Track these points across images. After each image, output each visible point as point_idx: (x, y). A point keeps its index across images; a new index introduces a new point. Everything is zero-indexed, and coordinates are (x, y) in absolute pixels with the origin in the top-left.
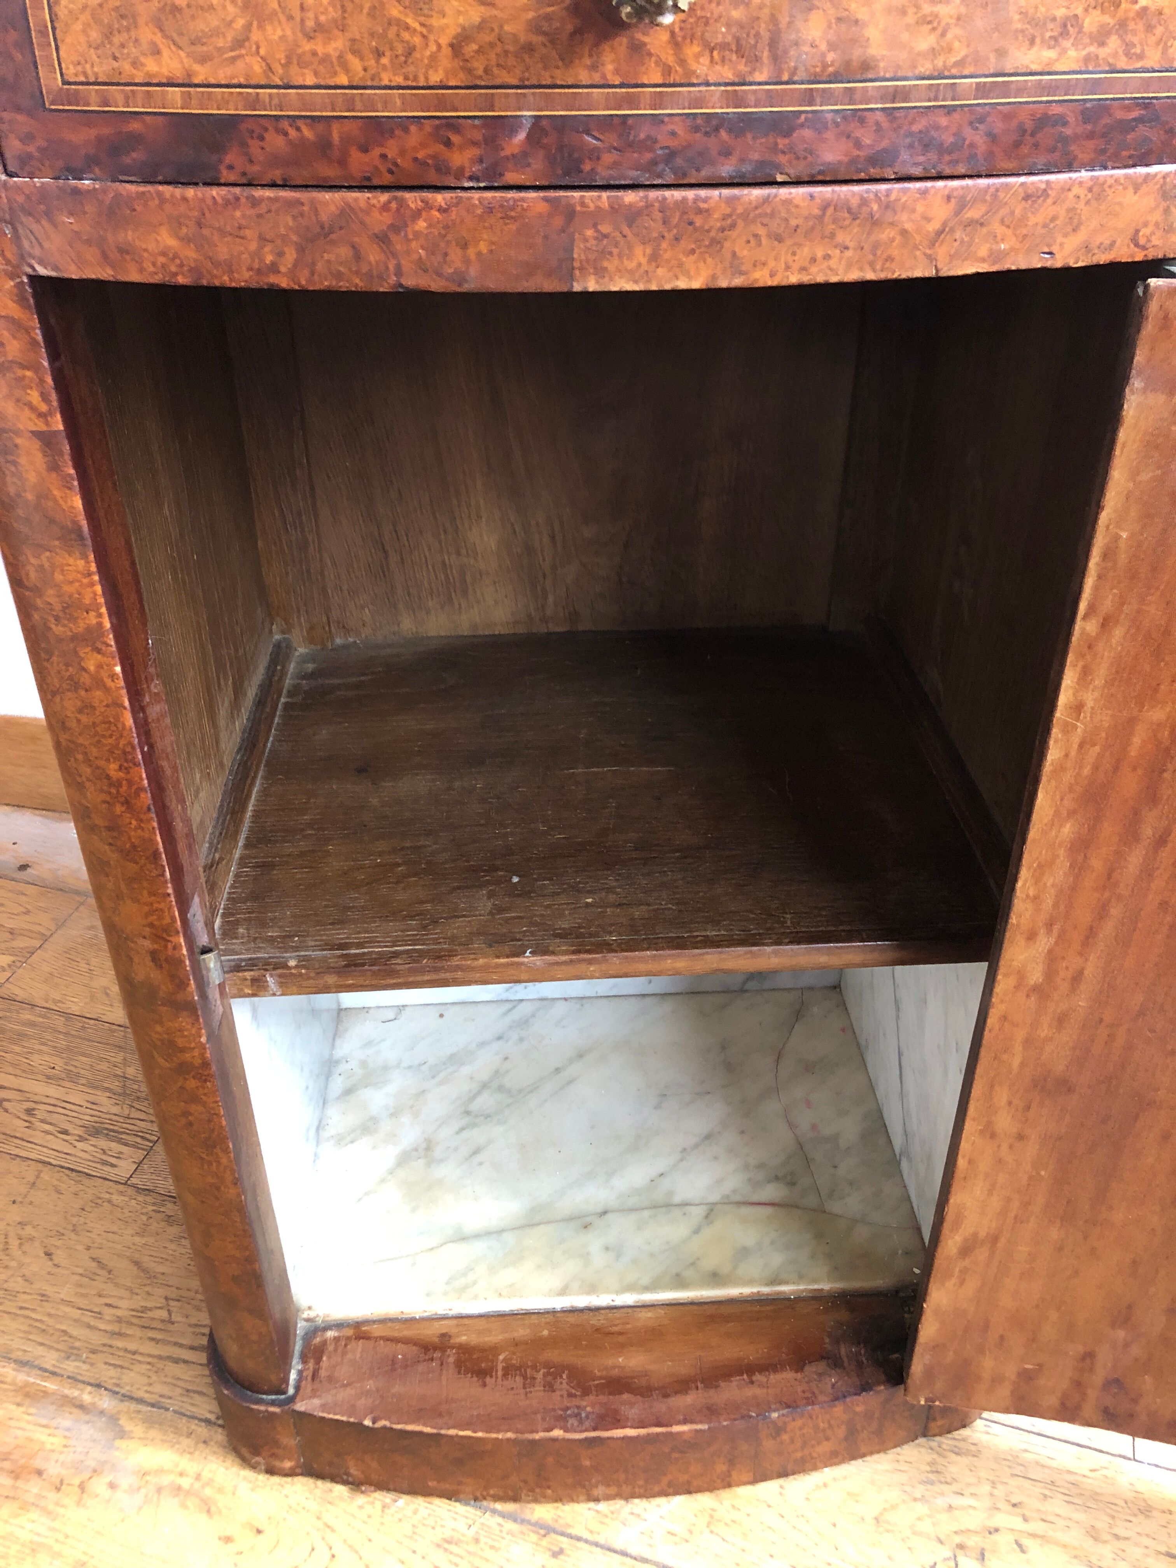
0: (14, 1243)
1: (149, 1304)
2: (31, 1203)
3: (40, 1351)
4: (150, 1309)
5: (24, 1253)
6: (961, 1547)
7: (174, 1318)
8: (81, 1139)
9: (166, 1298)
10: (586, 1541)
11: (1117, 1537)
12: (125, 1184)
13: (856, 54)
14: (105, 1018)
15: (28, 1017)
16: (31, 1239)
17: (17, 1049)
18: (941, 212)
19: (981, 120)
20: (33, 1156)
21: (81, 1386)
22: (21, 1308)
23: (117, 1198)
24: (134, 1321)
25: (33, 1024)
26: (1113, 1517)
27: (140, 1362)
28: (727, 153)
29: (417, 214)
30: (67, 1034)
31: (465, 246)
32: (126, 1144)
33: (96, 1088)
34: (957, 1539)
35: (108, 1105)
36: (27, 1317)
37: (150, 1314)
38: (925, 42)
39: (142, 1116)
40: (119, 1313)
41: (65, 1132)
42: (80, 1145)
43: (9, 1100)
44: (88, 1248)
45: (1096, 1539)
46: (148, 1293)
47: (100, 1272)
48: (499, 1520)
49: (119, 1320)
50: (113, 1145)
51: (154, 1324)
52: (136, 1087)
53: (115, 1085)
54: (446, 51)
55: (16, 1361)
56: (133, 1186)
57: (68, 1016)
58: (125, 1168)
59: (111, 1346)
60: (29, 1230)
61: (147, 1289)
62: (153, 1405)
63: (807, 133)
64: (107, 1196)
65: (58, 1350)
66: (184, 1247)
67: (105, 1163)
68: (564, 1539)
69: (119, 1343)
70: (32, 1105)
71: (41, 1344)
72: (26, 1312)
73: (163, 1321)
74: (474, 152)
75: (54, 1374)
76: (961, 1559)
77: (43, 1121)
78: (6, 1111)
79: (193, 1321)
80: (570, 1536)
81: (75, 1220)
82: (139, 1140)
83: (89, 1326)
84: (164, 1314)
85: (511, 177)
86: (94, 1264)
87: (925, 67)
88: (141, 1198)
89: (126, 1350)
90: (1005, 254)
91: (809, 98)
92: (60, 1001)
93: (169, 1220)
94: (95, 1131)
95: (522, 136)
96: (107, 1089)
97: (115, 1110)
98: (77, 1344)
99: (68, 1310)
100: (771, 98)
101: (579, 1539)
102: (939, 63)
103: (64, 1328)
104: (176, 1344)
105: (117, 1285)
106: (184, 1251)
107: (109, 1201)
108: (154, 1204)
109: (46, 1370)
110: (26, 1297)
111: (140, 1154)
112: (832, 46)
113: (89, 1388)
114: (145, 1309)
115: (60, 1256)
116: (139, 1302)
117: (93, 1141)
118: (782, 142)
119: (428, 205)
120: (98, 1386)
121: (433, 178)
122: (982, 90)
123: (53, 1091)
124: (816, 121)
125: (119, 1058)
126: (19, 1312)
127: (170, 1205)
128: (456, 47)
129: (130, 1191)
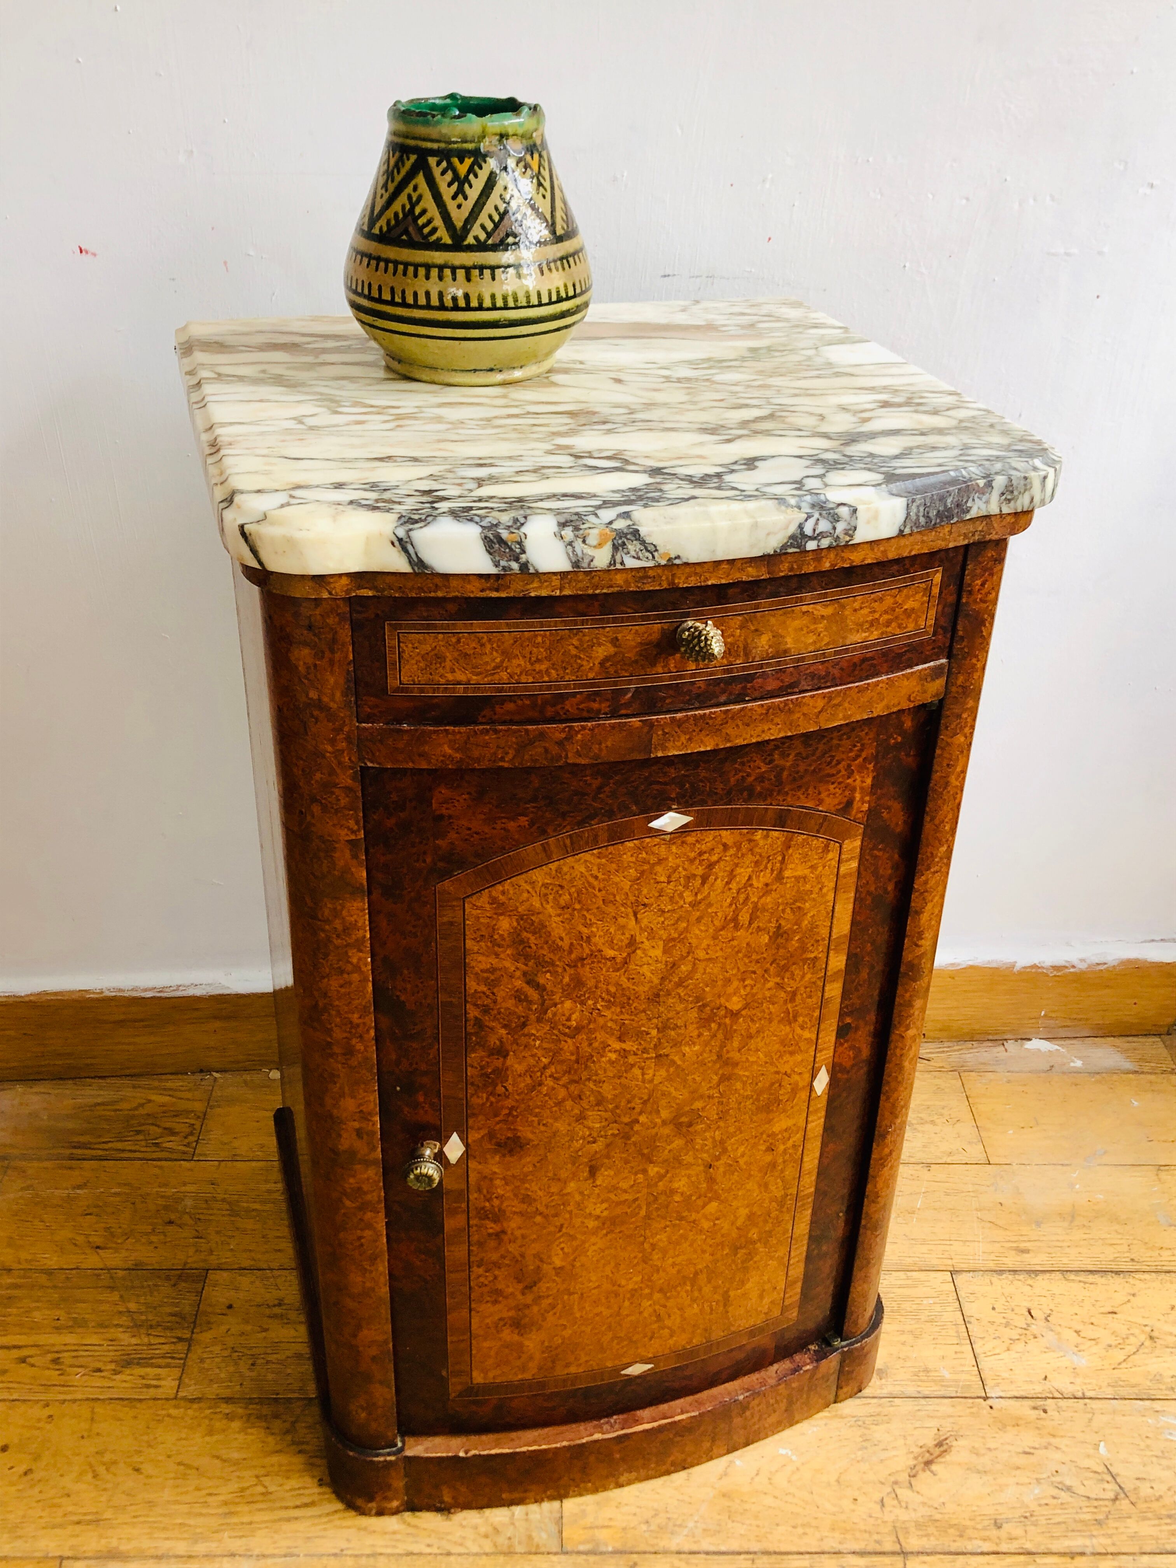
0: (101, 1470)
1: (247, 1484)
2: (98, 1434)
3: (168, 1544)
4: (248, 1488)
5: (115, 1475)
6: (896, 1483)
7: (271, 1489)
8: (116, 1372)
9: (257, 1477)
10: (650, 1553)
11: (989, 1449)
12: (176, 1398)
13: (783, 647)
14: (83, 1266)
15: (9, 1281)
16: (115, 1463)
17: (14, 1311)
18: (820, 703)
19: (837, 664)
20: (79, 1396)
21: (218, 1559)
22: (135, 1517)
23: (173, 1412)
24: (237, 1500)
25: (16, 1286)
26: (983, 1438)
27: (260, 1529)
28: (723, 692)
29: (577, 732)
30: (55, 1287)
31: (600, 744)
32: (160, 1367)
33: (106, 1327)
34: (892, 1479)
35: (126, 1339)
36: (145, 1522)
37: (248, 1492)
38: (811, 639)
39: (162, 1340)
40: (221, 1498)
41: (99, 1370)
42: (118, 1377)
43: (31, 1356)
44: (169, 1457)
45: (977, 1454)
46: (239, 1477)
47: (189, 1472)
48: (584, 1557)
49: (226, 1503)
50: (149, 1370)
51: (255, 1499)
52: (144, 1318)
53: (124, 1320)
54: (597, 666)
55: (152, 1557)
56: (184, 1399)
57: (49, 1272)
58: (168, 1385)
59: (228, 1524)
60: (107, 1457)
61: (238, 1473)
62: (285, 1556)
63: (760, 680)
64: (164, 1412)
65: (185, 1539)
66: (252, 1434)
67: (148, 1386)
68: (635, 1556)
69: (235, 1520)
70: (57, 1355)
71: (167, 1539)
72: (141, 1519)
73: (263, 1494)
74: (608, 704)
75: (190, 1557)
76: (898, 1491)
77: (71, 1366)
78: (33, 1366)
79: (287, 1487)
80: (638, 1553)
81: (145, 1438)
82: (170, 1360)
83: (201, 1514)
84: (260, 1489)
85: (623, 712)
86: (182, 1467)
87: (811, 648)
88: (195, 1406)
89: (242, 1523)
90: (851, 716)
91: (761, 666)
92: (31, 1261)
93: (229, 1417)
94: (127, 1362)
95: (630, 695)
96: (117, 1326)
97: (134, 1341)
98: (198, 1530)
99: (177, 1507)
100: (744, 669)
101: (645, 1553)
102: (818, 646)
103: (179, 1521)
104: (281, 1508)
105: (209, 1478)
106: (253, 1437)
107: (169, 1416)
108: (210, 1408)
109: (182, 1557)
110: (133, 1507)
111: (177, 1372)
112: (770, 646)
113: (225, 1559)
114: (242, 1490)
115: (147, 1468)
116: (234, 1486)
117: (128, 1371)
118: (749, 685)
119: (584, 728)
120: (233, 1555)
121: (585, 714)
122: (836, 653)
123: (70, 1339)
124: (764, 675)
125: (115, 1296)
126: (135, 1520)
127: (224, 1406)
128: (602, 664)
129: (182, 1403)
